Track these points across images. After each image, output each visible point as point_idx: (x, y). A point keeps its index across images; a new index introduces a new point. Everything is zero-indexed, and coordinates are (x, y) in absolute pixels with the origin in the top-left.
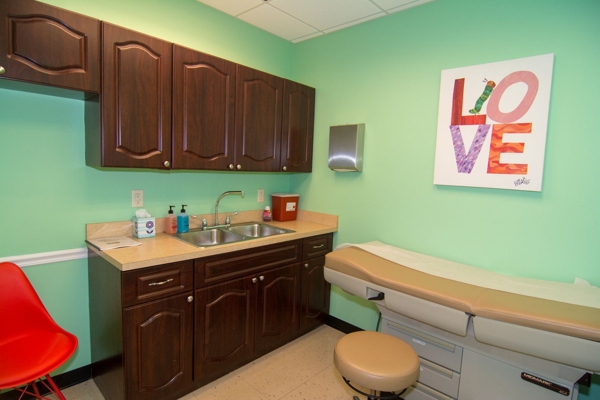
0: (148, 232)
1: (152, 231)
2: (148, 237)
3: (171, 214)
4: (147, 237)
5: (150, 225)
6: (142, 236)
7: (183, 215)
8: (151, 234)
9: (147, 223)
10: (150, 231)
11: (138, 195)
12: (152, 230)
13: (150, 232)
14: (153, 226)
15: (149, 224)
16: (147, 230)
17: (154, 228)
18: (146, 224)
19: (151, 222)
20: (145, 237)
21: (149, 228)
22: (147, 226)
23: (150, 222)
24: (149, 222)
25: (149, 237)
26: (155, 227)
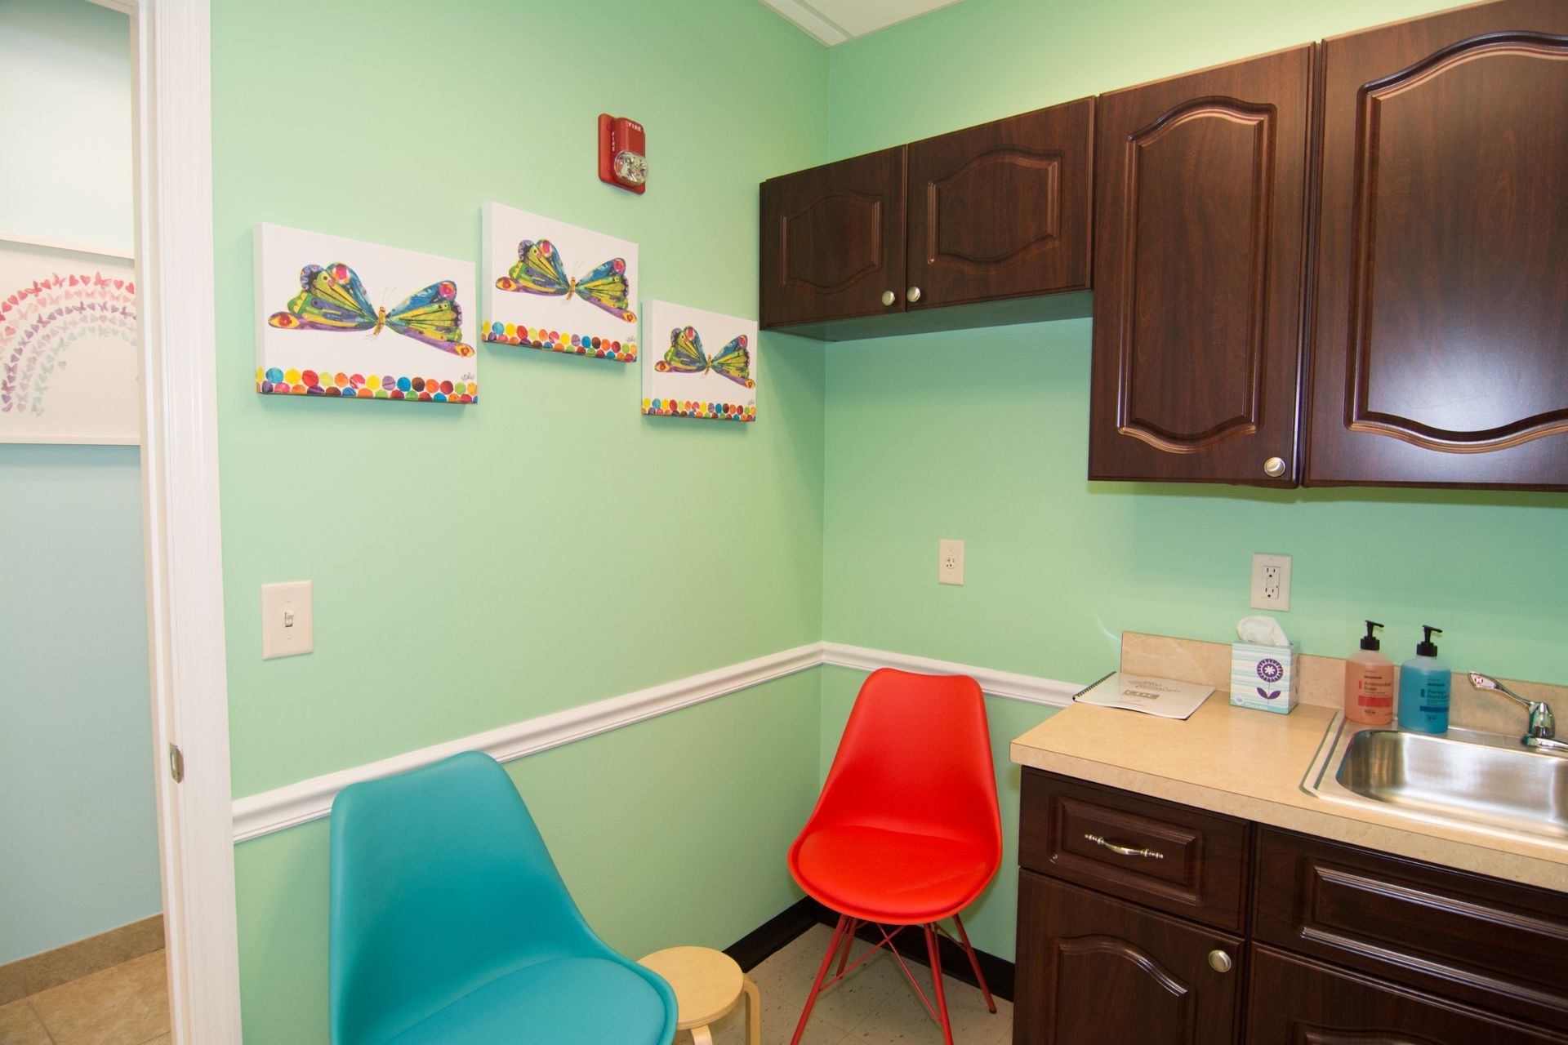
0: (1261, 692)
1: (1276, 694)
2: (1261, 708)
3: (1370, 653)
4: (1256, 707)
5: (1270, 670)
6: (1241, 700)
7: (1426, 665)
8: (1270, 701)
9: (1260, 664)
10: (1269, 692)
11: (1271, 570)
12: (1277, 689)
13: (1269, 694)
14: (1279, 678)
15: (1266, 666)
16: (1261, 686)
17: (1283, 685)
18: (1259, 667)
19: (1275, 662)
20: (1253, 706)
21: (1265, 679)
22: (1259, 670)
23: (1271, 660)
24: (1267, 660)
25: (1266, 709)
26: (1288, 683)
